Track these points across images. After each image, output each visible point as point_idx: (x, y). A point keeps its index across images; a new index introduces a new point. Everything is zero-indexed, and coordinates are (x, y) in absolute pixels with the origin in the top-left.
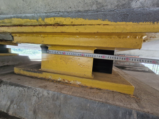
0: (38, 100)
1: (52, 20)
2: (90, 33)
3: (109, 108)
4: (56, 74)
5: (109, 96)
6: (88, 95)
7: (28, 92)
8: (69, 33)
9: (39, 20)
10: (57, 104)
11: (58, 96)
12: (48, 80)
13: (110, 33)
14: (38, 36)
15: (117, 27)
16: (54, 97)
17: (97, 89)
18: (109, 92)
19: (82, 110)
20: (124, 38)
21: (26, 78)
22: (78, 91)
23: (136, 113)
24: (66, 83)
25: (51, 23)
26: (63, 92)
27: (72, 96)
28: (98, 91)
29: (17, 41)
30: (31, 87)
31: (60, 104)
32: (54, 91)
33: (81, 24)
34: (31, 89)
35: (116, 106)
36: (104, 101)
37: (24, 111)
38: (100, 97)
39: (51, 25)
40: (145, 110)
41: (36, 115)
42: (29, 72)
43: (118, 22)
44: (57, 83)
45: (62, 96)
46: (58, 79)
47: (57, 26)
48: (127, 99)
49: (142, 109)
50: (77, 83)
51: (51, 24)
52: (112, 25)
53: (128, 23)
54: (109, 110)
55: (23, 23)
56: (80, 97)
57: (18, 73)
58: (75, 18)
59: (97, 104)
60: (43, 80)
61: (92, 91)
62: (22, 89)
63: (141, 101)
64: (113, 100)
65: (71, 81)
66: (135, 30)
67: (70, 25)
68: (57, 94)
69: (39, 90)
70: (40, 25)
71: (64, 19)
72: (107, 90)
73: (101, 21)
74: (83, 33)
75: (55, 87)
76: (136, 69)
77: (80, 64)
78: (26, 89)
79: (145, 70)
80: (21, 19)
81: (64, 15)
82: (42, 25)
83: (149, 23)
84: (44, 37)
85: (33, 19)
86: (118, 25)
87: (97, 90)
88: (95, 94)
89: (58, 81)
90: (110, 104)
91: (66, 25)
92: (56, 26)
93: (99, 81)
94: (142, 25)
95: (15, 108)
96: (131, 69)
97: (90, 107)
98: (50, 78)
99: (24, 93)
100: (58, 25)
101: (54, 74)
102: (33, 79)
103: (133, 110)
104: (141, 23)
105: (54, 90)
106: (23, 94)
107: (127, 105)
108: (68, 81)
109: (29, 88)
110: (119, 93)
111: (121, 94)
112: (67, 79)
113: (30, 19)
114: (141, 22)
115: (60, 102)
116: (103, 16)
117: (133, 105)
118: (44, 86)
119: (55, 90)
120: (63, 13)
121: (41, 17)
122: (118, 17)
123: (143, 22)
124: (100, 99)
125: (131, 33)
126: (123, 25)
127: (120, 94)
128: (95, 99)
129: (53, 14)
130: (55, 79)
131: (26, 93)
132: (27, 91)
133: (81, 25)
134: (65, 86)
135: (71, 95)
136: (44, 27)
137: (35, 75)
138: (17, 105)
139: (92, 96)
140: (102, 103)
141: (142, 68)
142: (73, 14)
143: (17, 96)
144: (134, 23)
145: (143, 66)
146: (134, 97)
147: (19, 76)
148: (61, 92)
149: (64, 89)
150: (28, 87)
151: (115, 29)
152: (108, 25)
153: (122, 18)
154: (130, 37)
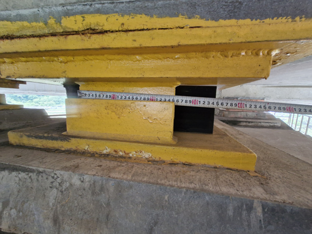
0: (60, 196)
1: (77, 22)
2: (163, 47)
3: (207, 201)
4: (99, 141)
5: (208, 178)
6: (166, 177)
7: (38, 180)
8: (118, 48)
9: (49, 21)
10: (102, 200)
11: (102, 185)
12: (84, 153)
13: (204, 45)
14: (52, 61)
15: (219, 30)
16: (95, 187)
17: (184, 164)
18: (207, 169)
19: (155, 209)
20: (235, 56)
21: (35, 152)
22: (144, 171)
23: (261, 205)
24: (122, 157)
25: (76, 28)
26: (113, 175)
27: (131, 182)
28: (186, 168)
29: (8, 75)
30: (45, 171)
31: (109, 200)
32: (94, 175)
33: (142, 28)
34: (44, 175)
35: (223, 194)
36: (198, 186)
37: (33, 220)
38: (190, 180)
39: (77, 33)
40: (278, 198)
41: (60, 226)
42: (42, 140)
43: (220, 20)
44: (102, 159)
45: (110, 184)
46: (103, 150)
47: (91, 33)
48: (244, 180)
49: (272, 197)
50: (143, 155)
51: (77, 30)
52: (208, 27)
53: (241, 22)
54: (208, 204)
55: (14, 30)
56: (149, 183)
57: (18, 143)
58: (129, 14)
59: (183, 194)
60: (72, 154)
61: (174, 169)
62: (26, 177)
63: (270, 182)
64: (216, 184)
65: (130, 153)
66: (257, 37)
67: (119, 31)
68: (100, 182)
69: (61, 175)
70: (53, 35)
71: (104, 17)
72: (204, 166)
73: (186, 18)
74: (148, 47)
75: (98, 167)
76: (260, 124)
77: (147, 117)
78: (34, 176)
79: (276, 124)
80: (9, 23)
81: (104, 9)
82: (57, 33)
83: (284, 20)
84: (66, 61)
85: (36, 21)
86: (222, 27)
87: (183, 168)
88: (179, 175)
89: (104, 154)
90: (209, 193)
91: (109, 31)
92: (89, 35)
93: (186, 148)
94: (270, 24)
95: (13, 217)
96: (250, 124)
97: (170, 200)
98: (86, 149)
99: (29, 184)
100: (92, 31)
101: (94, 141)
102: (49, 154)
103: (256, 201)
104: (268, 21)
105: (94, 173)
106: (27, 187)
107: (242, 191)
108: (125, 152)
109: (39, 172)
110: (228, 169)
111: (232, 171)
112: (122, 149)
113: (28, 22)
114: (268, 19)
115: (108, 197)
116: (190, 9)
117: (254, 189)
118: (74, 166)
119: (97, 173)
120: (101, 3)
121: (53, 16)
122: (221, 9)
123: (273, 19)
124: (189, 183)
125: (249, 42)
126: (231, 26)
127: (229, 171)
128: (179, 185)
129: (79, 7)
130: (98, 151)
131: (35, 184)
132: (36, 180)
133: (143, 30)
134: (119, 164)
135: (130, 180)
136: (62, 38)
137: (54, 146)
138: (16, 209)
139: (174, 178)
140: (195, 192)
141: (269, 121)
142: (123, 5)
143: (15, 190)
144: (254, 20)
145: (272, 118)
146: (257, 174)
147: (20, 149)
148: (109, 177)
149: (117, 169)
150: (38, 170)
151: (215, 37)
152: (200, 28)
153: (230, 10)
154: (246, 53)
